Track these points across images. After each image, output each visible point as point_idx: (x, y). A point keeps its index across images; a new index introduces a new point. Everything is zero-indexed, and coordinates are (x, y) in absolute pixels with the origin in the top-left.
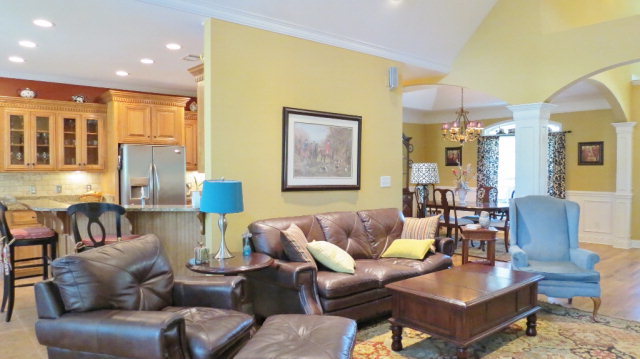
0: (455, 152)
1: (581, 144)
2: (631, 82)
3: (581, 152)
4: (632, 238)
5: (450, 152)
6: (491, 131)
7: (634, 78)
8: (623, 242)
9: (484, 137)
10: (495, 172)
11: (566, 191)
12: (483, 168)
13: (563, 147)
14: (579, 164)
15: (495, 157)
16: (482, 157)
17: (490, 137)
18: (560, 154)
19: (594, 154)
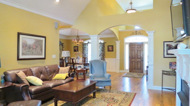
1: (108, 46)
3: (108, 48)
4: (120, 70)
5: (75, 48)
6: (86, 42)
7: (120, 30)
8: (118, 71)
9: (84, 44)
10: (87, 54)
11: (105, 58)
12: (84, 52)
13: (104, 47)
14: (108, 51)
15: (87, 49)
16: (84, 49)
17: (86, 44)
18: (103, 49)
19: (111, 49)
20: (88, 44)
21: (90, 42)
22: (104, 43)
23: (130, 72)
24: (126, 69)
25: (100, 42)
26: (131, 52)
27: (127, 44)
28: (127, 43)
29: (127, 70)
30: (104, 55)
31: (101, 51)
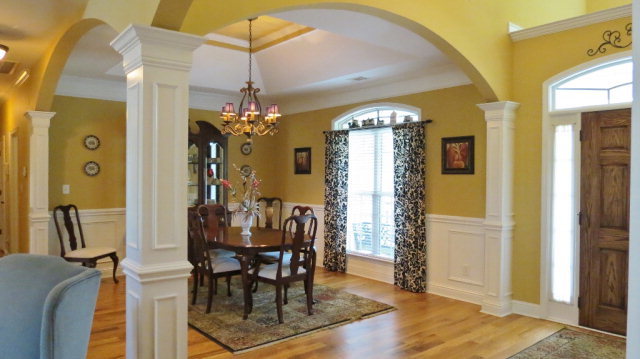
0: (304, 154)
1: (446, 141)
2: (510, 36)
3: (445, 153)
4: (513, 297)
5: (299, 154)
6: (340, 124)
7: (513, 28)
8: (499, 304)
9: (331, 133)
10: (344, 185)
11: (427, 215)
12: (330, 178)
13: (422, 145)
14: (443, 173)
15: (344, 161)
16: (330, 162)
17: (339, 132)
18: (417, 157)
19: (463, 156)
20: (346, 133)
21: (360, 124)
22: (423, 124)
23: (583, 321)
24: (551, 300)
25: (407, 119)
26: (595, 182)
27: (564, 123)
28: (563, 117)
29: (564, 303)
30: (423, 197)
31: (405, 169)
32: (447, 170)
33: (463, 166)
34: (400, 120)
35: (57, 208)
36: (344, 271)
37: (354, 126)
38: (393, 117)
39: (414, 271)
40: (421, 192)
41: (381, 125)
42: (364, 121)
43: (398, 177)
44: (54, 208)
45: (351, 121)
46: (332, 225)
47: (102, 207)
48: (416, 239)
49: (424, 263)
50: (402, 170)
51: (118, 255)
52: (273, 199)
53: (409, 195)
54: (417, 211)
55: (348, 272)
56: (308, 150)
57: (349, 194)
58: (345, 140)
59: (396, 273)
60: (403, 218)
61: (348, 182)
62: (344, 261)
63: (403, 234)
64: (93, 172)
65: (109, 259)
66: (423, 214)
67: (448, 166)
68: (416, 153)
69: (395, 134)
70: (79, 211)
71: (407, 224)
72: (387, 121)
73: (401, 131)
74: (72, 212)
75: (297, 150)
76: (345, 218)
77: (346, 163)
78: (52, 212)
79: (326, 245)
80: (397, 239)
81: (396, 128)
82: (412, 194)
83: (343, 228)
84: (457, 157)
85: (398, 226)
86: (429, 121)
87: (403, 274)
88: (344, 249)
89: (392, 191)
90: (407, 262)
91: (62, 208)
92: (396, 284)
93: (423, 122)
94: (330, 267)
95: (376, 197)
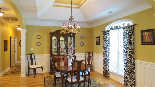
5: (97, 39)
6: (107, 29)
9: (105, 32)
10: (108, 48)
11: (135, 60)
12: (104, 46)
13: (133, 34)
14: (142, 44)
15: (108, 40)
16: (104, 41)
17: (107, 31)
18: (131, 38)
19: (149, 38)
20: (109, 31)
21: (113, 28)
22: (133, 26)
25: (128, 25)
30: (134, 53)
31: (127, 43)
32: (143, 43)
33: (150, 41)
34: (126, 25)
35: (28, 54)
36: (109, 77)
37: (112, 29)
38: (124, 24)
39: (130, 81)
40: (133, 51)
41: (120, 28)
42: (115, 27)
43: (125, 46)
44: (27, 54)
45: (111, 27)
46: (105, 61)
47: (41, 54)
48: (131, 69)
49: (135, 79)
50: (126, 43)
51: (43, 67)
52: (90, 52)
53: (128, 52)
54: (131, 59)
55: (110, 77)
56: (99, 37)
57: (110, 51)
58: (109, 33)
59: (124, 81)
60: (126, 61)
61: (110, 47)
62: (109, 74)
63: (127, 67)
64: (39, 45)
65: (40, 68)
66: (134, 60)
67: (143, 42)
68: (131, 37)
69: (124, 30)
70: (35, 55)
71: (128, 63)
72: (122, 26)
73: (126, 29)
74: (33, 55)
75: (97, 37)
76: (109, 59)
77: (109, 41)
78: (27, 55)
79: (103, 68)
80: (125, 68)
81: (124, 28)
82: (129, 52)
83: (108, 62)
84: (147, 38)
85: (125, 64)
86: (135, 25)
87: (127, 82)
88: (108, 69)
89: (123, 51)
90: (128, 77)
91: (29, 54)
92: (124, 84)
93: (133, 25)
94: (104, 75)
95: (118, 52)
